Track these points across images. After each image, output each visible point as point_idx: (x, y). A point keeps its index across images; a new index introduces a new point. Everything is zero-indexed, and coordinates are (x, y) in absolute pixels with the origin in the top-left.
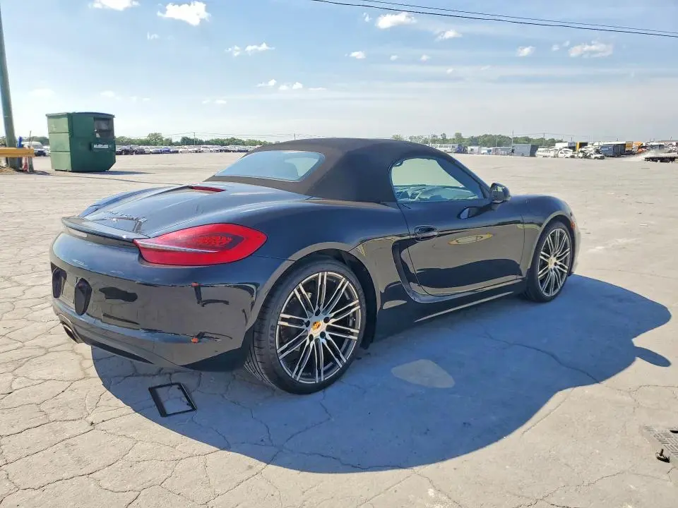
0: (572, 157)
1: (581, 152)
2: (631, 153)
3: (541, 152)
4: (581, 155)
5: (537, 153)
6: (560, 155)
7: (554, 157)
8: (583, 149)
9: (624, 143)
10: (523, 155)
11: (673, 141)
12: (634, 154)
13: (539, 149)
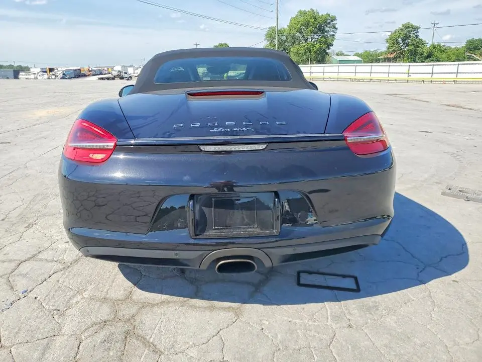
0: (48, 78)
1: (53, 75)
2: (85, 75)
3: (22, 75)
4: (53, 77)
5: (20, 76)
6: (39, 77)
7: (35, 79)
8: (53, 73)
9: (79, 68)
10: (8, 78)
11: (105, 67)
12: (87, 76)
13: (21, 73)
